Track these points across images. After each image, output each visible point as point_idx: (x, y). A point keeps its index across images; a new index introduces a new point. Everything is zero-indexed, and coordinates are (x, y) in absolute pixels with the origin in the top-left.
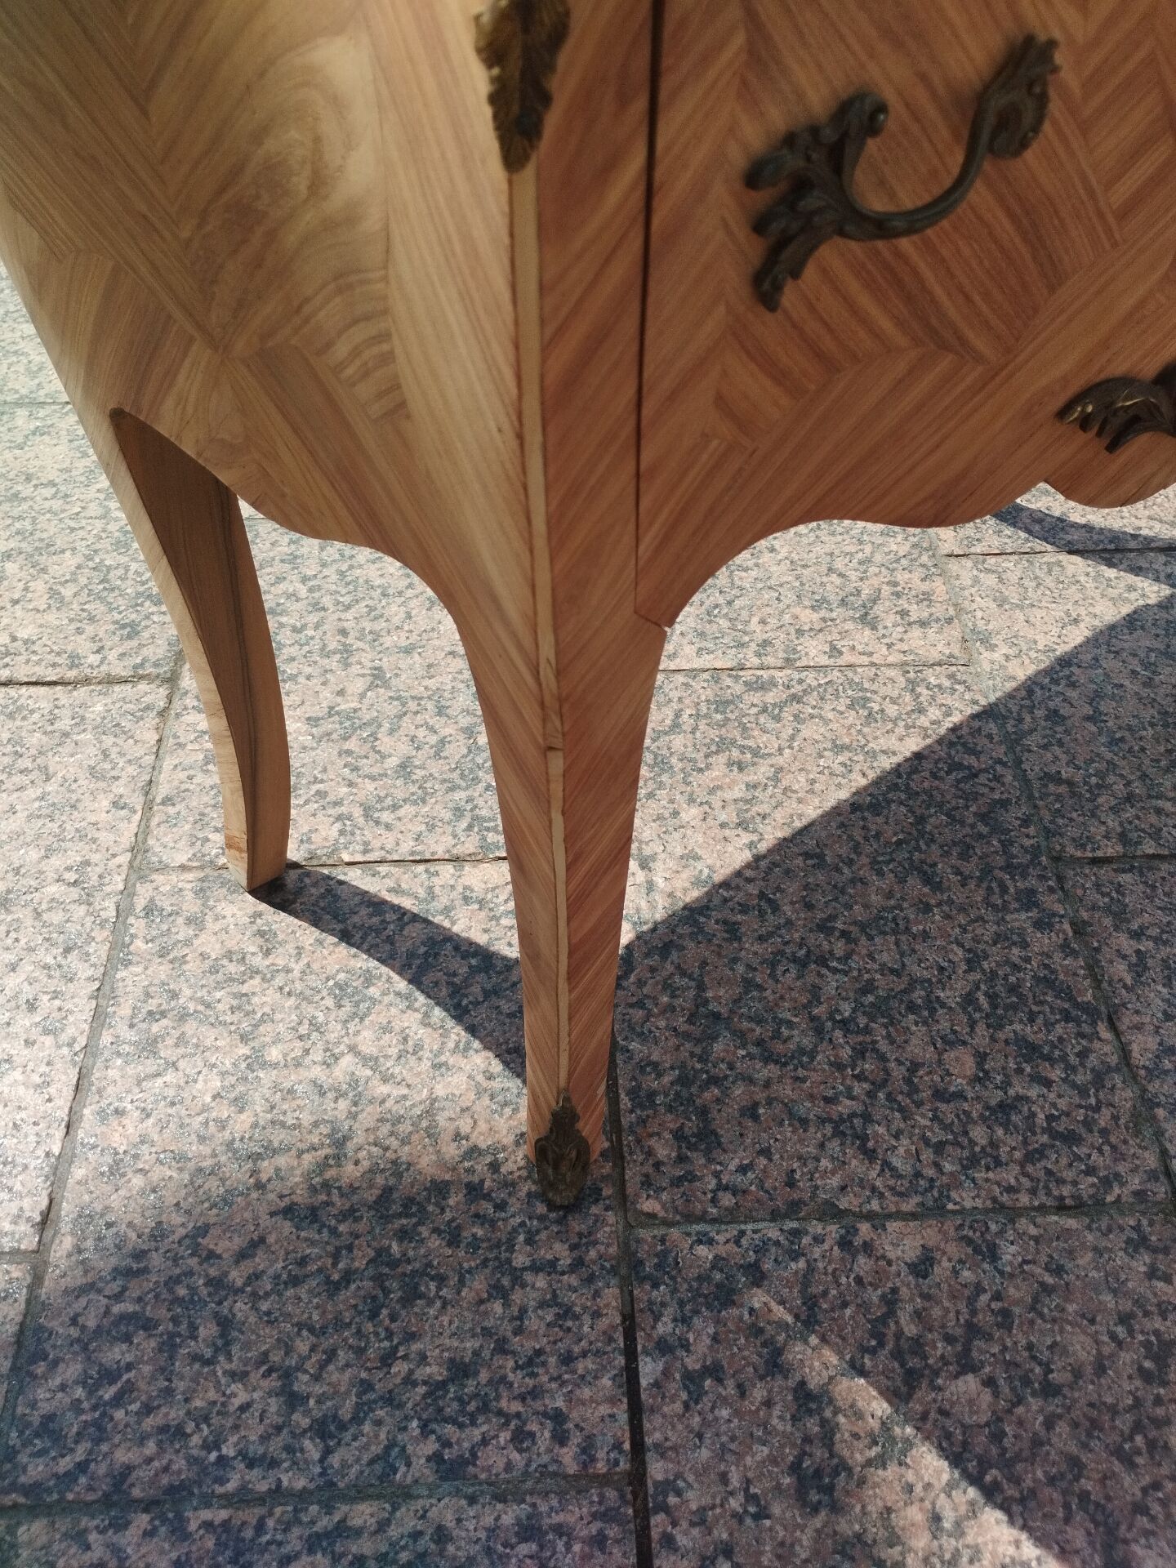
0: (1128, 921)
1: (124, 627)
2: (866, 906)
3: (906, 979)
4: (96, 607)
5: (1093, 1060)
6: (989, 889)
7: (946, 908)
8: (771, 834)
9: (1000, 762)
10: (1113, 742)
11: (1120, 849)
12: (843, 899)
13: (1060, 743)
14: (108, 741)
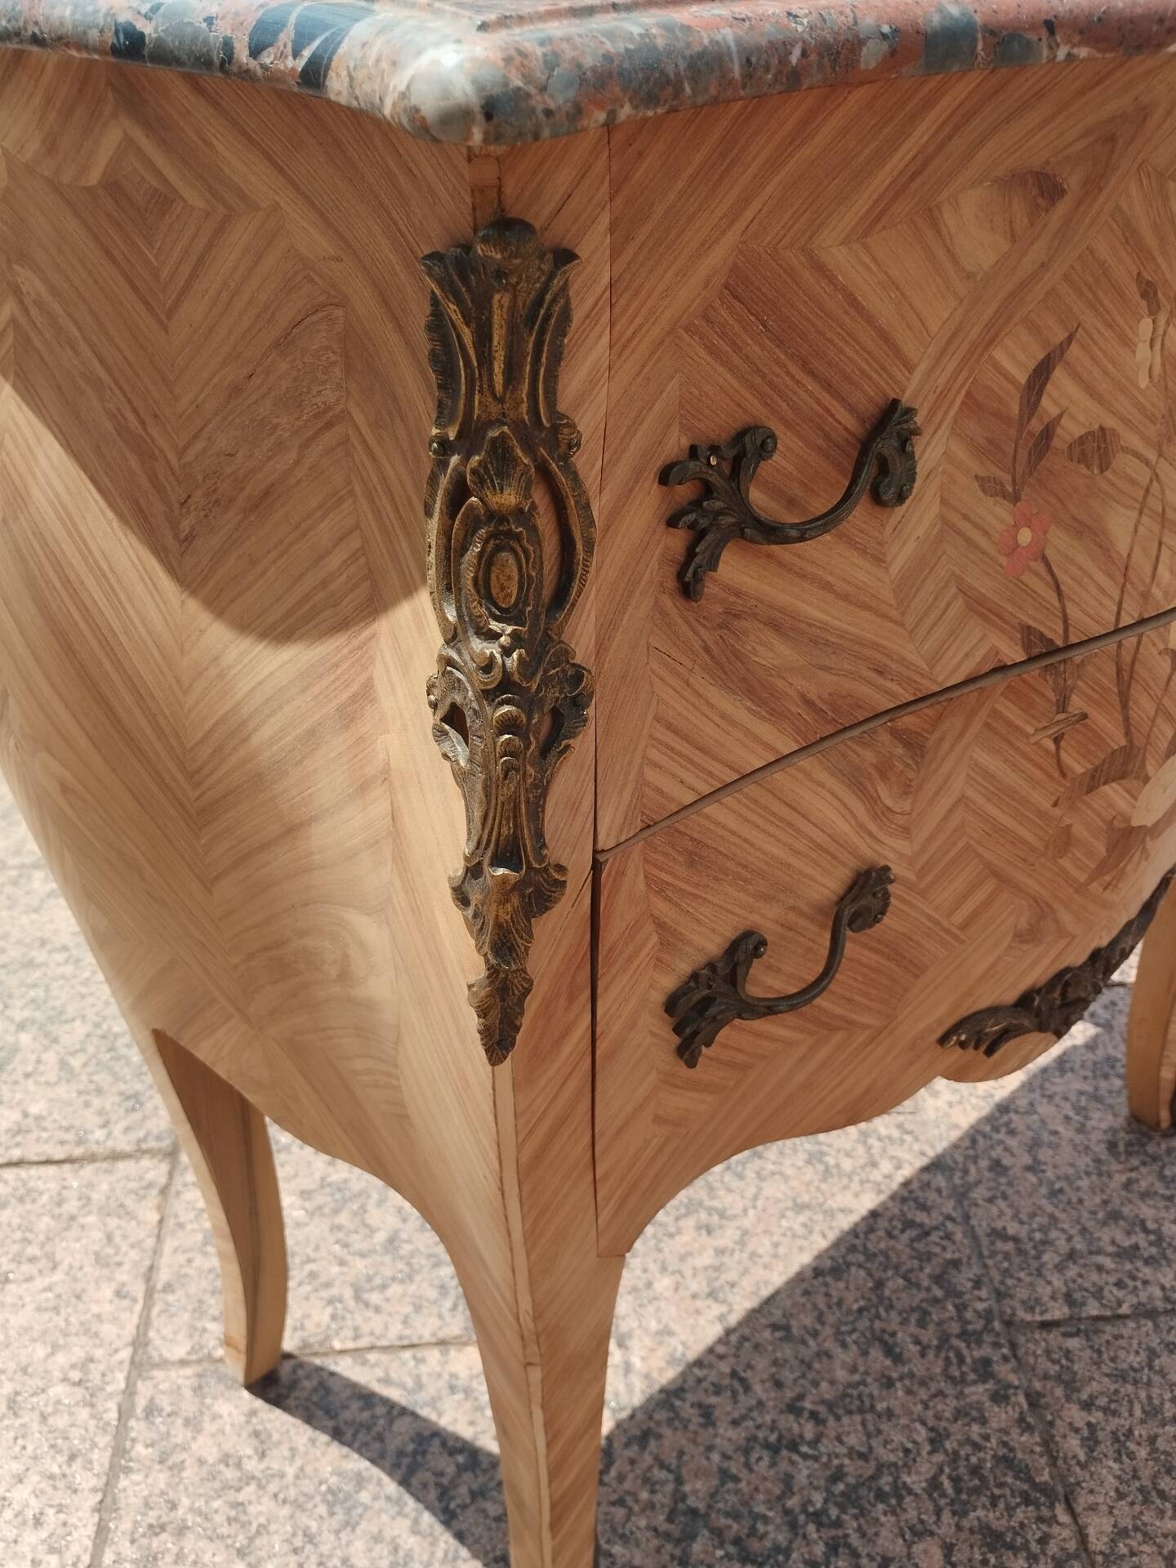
0: (1078, 1390)
1: (128, 1098)
2: (832, 1382)
3: (873, 1464)
4: (103, 1079)
5: (1053, 1548)
6: (947, 1359)
7: (907, 1382)
8: (741, 1304)
9: (949, 1218)
10: (1054, 1194)
11: (1066, 1310)
12: (810, 1375)
13: (1005, 1197)
14: (113, 1222)
